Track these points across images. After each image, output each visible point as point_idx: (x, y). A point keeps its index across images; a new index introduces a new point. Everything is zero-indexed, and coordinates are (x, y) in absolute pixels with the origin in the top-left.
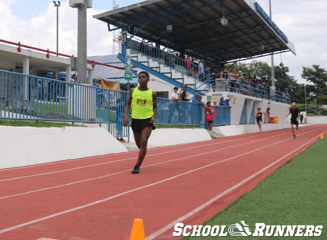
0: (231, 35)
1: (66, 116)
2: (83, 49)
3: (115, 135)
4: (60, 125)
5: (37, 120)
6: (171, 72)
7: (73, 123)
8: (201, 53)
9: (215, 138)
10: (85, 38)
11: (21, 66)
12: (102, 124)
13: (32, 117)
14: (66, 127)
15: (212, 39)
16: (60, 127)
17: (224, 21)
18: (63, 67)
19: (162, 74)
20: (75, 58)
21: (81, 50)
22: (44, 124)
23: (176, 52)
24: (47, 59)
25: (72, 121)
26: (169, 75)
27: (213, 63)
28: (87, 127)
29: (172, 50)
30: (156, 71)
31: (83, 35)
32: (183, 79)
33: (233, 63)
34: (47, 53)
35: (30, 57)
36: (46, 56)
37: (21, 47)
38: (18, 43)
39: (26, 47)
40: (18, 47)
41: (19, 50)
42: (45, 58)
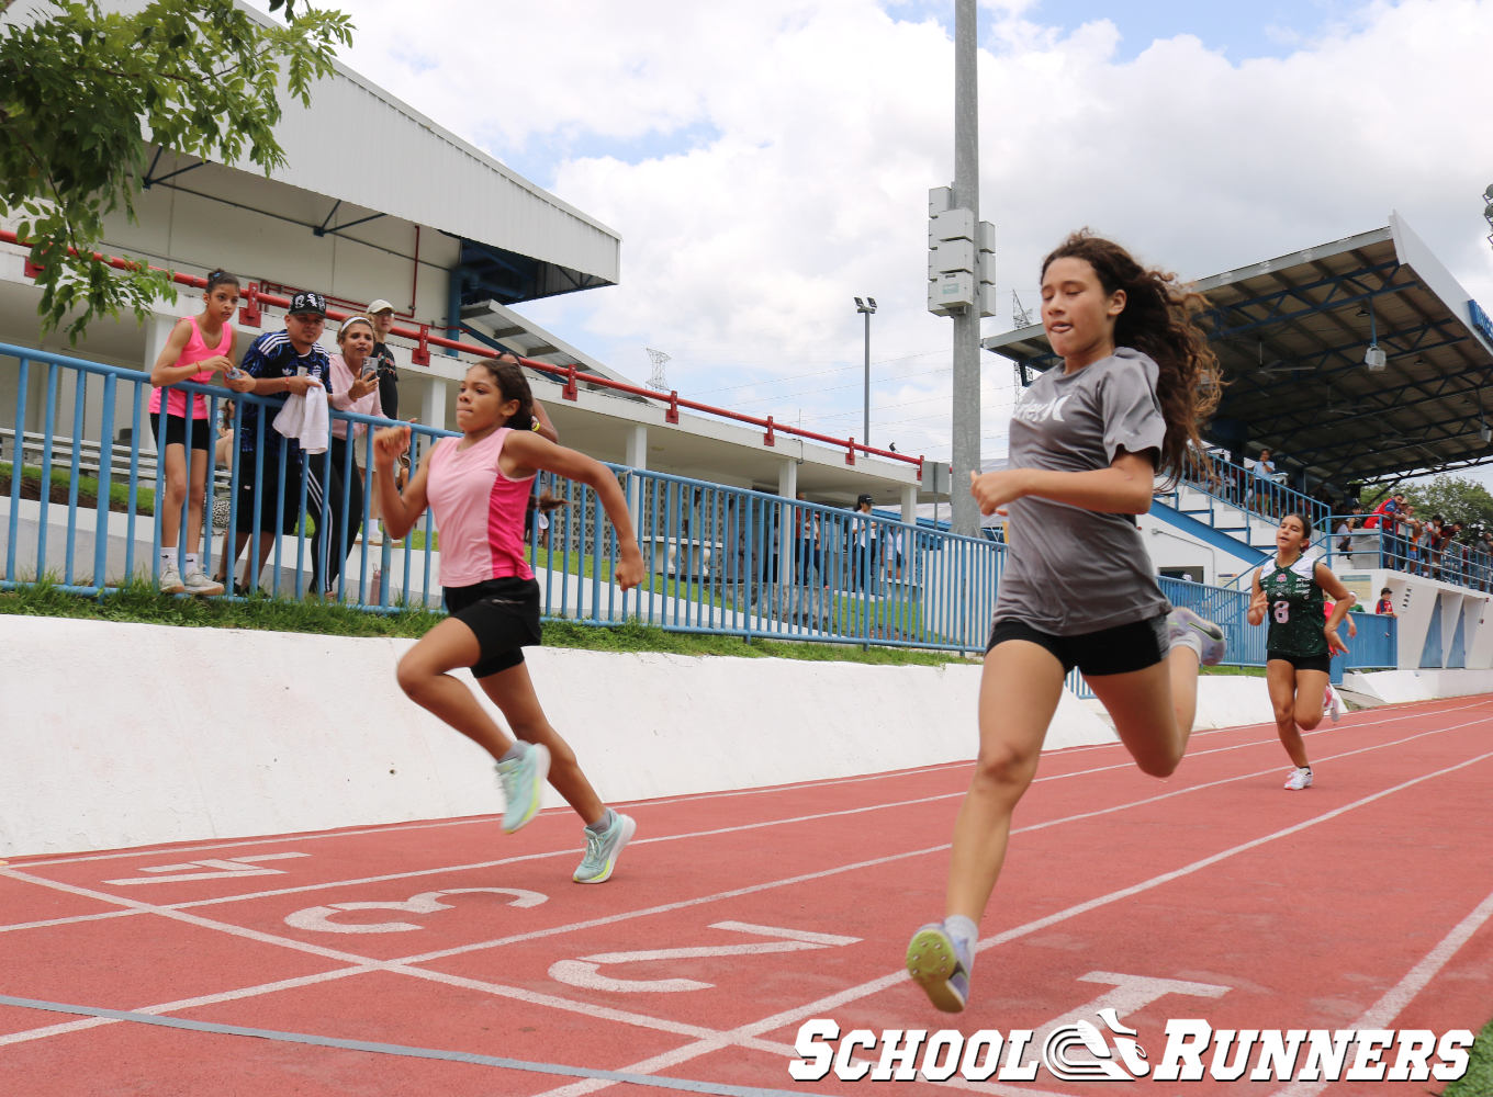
0: (1387, 398)
1: (920, 635)
2: (969, 437)
3: (1080, 693)
4: (931, 660)
5: (865, 645)
6: (1213, 511)
7: (962, 653)
8: (1293, 455)
9: (1359, 708)
11: (774, 488)
13: (825, 634)
14: (948, 665)
15: (1332, 411)
16: (932, 665)
17: (1375, 358)
18: (894, 493)
19: (1185, 514)
20: (935, 465)
21: (964, 441)
22: (885, 655)
23: (1219, 451)
24: (848, 467)
25: (961, 647)
26: (1205, 519)
27: (1327, 484)
29: (1206, 444)
30: (1165, 506)
31: (969, 396)
32: (1248, 529)
33: (1390, 483)
34: (847, 450)
35: (799, 462)
36: (844, 458)
37: (776, 432)
38: (766, 419)
39: (789, 431)
40: (765, 430)
41: (769, 439)
42: (841, 463)
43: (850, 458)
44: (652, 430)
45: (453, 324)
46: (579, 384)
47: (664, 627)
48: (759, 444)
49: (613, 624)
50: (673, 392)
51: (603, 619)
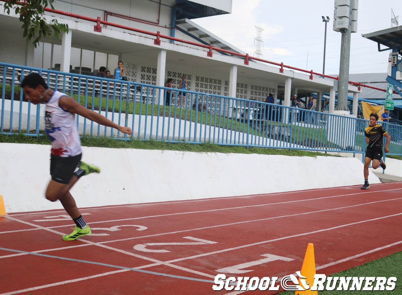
2: (345, 75)
5: (290, 149)
7: (326, 152)
10: (347, 63)
12: (356, 154)
14: (318, 157)
16: (312, 156)
21: (343, 76)
22: (297, 153)
24: (310, 80)
25: (326, 150)
28: (340, 156)
34: (310, 74)
35: (292, 78)
36: (309, 77)
37: (284, 68)
38: (281, 63)
39: (289, 67)
40: (280, 67)
41: (281, 70)
42: (308, 79)
43: (311, 77)
44: (239, 67)
45: (173, 27)
46: (213, 51)
47: (218, 144)
48: (278, 72)
49: (200, 143)
50: (247, 54)
51: (198, 141)
